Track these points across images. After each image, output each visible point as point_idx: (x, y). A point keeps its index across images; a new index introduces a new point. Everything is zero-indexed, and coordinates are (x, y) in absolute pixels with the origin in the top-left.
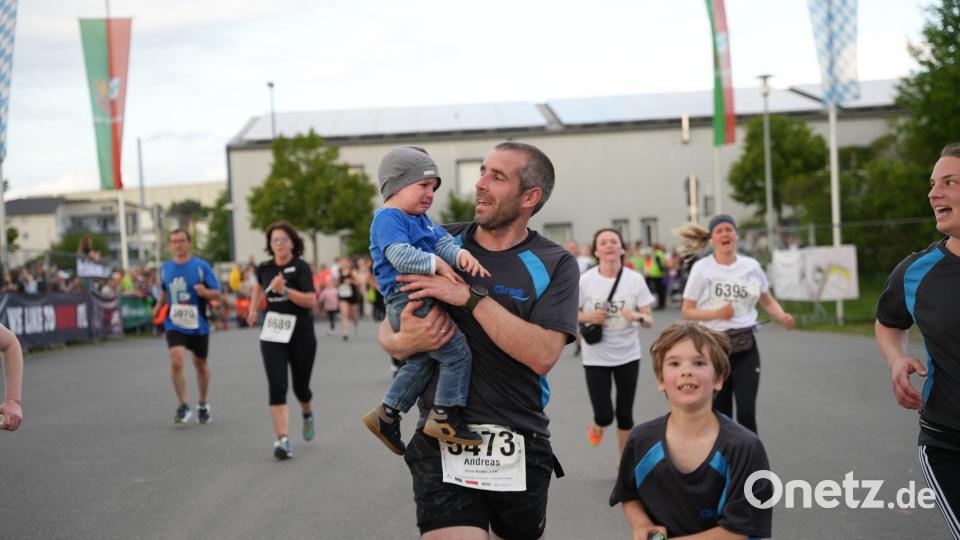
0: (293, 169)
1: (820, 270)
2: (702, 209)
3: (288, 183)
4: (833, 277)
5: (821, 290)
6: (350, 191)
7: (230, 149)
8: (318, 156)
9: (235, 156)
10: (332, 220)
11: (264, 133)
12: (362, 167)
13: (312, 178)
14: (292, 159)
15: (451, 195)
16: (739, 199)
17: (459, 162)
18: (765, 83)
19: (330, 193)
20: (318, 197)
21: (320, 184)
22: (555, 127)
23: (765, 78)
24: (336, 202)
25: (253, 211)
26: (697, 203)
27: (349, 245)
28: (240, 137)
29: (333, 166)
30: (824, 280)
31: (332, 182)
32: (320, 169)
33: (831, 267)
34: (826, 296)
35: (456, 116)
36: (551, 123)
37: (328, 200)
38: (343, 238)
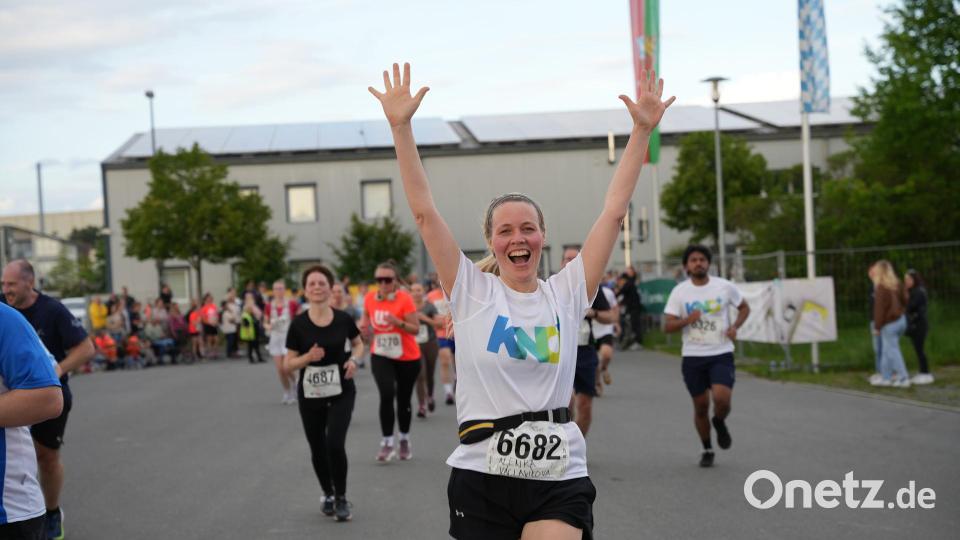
0: (175, 188)
1: (791, 307)
2: (636, 235)
3: (169, 206)
4: (807, 315)
5: (792, 332)
6: (239, 213)
7: (106, 167)
8: (203, 175)
9: (112, 175)
10: (219, 247)
11: (144, 150)
12: (256, 188)
13: (195, 200)
14: (174, 177)
15: (355, 218)
16: (671, 224)
17: (364, 183)
18: (716, 87)
19: (216, 217)
20: (202, 220)
21: (205, 206)
22: (470, 145)
23: (716, 81)
24: (224, 226)
25: (128, 236)
26: (630, 229)
27: (241, 274)
28: (118, 155)
29: (220, 186)
30: (797, 318)
31: (219, 204)
32: (205, 189)
33: (804, 303)
34: (798, 339)
35: (362, 133)
36: (464, 141)
37: (215, 224)
38: (234, 266)
